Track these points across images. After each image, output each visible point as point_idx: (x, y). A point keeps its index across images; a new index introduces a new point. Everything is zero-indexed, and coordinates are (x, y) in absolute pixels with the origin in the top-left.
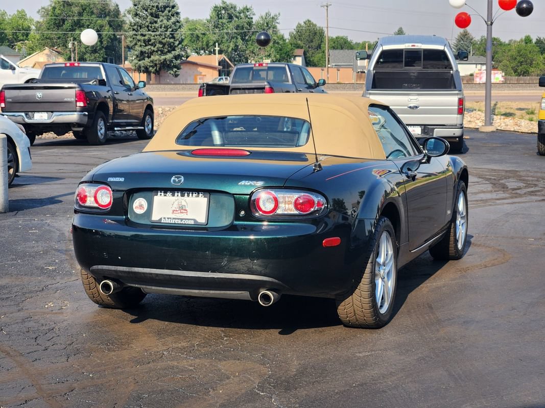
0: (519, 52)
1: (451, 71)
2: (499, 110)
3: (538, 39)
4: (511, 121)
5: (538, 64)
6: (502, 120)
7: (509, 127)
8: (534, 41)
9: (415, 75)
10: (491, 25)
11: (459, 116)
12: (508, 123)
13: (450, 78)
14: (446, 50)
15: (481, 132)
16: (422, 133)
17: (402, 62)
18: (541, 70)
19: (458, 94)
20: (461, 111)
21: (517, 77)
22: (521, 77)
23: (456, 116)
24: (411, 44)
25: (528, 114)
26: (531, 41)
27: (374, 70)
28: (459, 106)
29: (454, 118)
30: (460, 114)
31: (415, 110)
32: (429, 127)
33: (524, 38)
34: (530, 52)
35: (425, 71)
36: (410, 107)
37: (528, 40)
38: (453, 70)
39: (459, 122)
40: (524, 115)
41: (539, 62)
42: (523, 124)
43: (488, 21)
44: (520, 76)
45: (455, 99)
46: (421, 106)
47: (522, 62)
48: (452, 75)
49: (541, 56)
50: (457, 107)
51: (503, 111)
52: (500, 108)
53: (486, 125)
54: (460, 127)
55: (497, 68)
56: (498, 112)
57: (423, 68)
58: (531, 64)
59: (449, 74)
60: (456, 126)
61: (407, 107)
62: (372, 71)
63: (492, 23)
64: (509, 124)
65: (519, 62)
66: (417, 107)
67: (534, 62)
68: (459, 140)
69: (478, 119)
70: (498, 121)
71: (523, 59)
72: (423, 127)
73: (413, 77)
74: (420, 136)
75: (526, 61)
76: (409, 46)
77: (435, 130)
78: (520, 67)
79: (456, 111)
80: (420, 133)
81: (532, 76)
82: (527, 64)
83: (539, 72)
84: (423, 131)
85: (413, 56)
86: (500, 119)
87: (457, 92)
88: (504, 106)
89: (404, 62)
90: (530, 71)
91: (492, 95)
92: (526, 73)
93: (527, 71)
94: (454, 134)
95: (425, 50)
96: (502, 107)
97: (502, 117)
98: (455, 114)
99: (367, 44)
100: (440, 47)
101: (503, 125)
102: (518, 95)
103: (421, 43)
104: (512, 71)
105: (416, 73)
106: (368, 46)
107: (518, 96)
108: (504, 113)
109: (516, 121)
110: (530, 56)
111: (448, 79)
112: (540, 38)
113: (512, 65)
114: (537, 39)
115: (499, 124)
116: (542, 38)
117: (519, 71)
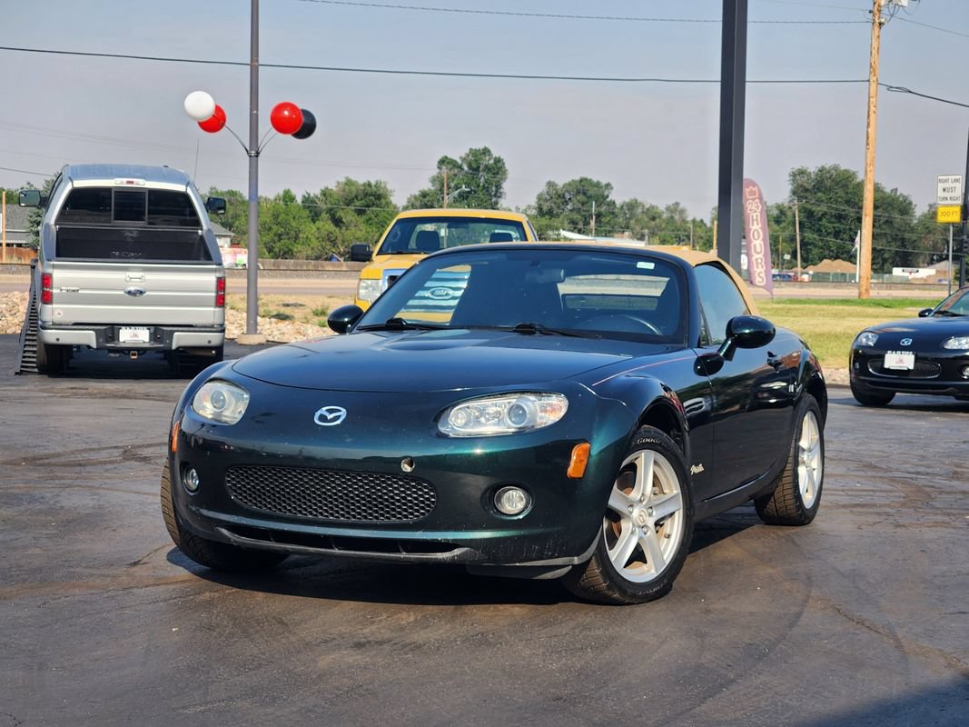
0: (276, 216)
1: (200, 232)
2: (266, 308)
3: (307, 196)
4: (289, 327)
5: (307, 238)
6: (273, 325)
7: (286, 336)
8: (299, 200)
9: (135, 235)
10: (257, 156)
11: (217, 309)
12: (284, 330)
13: (196, 242)
14: (190, 192)
15: (241, 345)
16: (150, 340)
17: (110, 210)
18: (313, 249)
19: (215, 271)
20: (220, 301)
21: (272, 260)
22: (279, 260)
23: (213, 309)
24: (125, 180)
25: (317, 315)
26: (292, 199)
27: (56, 224)
28: (217, 293)
29: (209, 314)
30: (220, 307)
31: (139, 298)
32: (165, 328)
33: (281, 193)
34: (294, 218)
35: (152, 228)
36: (129, 293)
37: (288, 197)
38: (202, 229)
39: (218, 321)
40: (309, 317)
41: (310, 236)
42: (310, 332)
43: (251, 150)
44: (277, 258)
45: (211, 279)
46: (149, 291)
47: (280, 235)
48: (202, 237)
49: (312, 225)
50: (214, 294)
51: (274, 310)
52: (267, 305)
53: (249, 332)
54: (219, 329)
55: (238, 244)
56: (265, 311)
57: (149, 224)
58: (297, 238)
59: (195, 236)
60: (212, 327)
61: (123, 293)
62: (53, 227)
63: (258, 154)
64: (286, 331)
65: (275, 235)
66: (141, 292)
67: (301, 235)
68: (217, 353)
69: (233, 323)
70: (267, 326)
71: (283, 230)
72: (152, 328)
73: (129, 240)
74: (147, 345)
75: (288, 234)
76: (122, 183)
77: (176, 334)
78: (279, 244)
79: (213, 301)
80: (147, 340)
81: (298, 258)
82: (289, 239)
83: (309, 252)
84: (153, 337)
85: (129, 203)
86: (271, 323)
87: (214, 267)
88: (274, 302)
89: (113, 213)
90: (295, 250)
91: (259, 286)
92: (287, 254)
93: (290, 250)
94: (210, 342)
95: (152, 192)
96: (270, 302)
97: (273, 320)
98: (211, 306)
99: (4, 193)
100: (180, 188)
101: (276, 333)
102: (287, 286)
103: (145, 178)
104: (265, 250)
105: (135, 233)
106: (6, 197)
107: (289, 288)
108: (275, 313)
109: (298, 327)
110: (294, 224)
111: (193, 244)
112: (309, 195)
113: (264, 239)
114: (304, 197)
115: (269, 331)
116: (312, 195)
117: (277, 250)
